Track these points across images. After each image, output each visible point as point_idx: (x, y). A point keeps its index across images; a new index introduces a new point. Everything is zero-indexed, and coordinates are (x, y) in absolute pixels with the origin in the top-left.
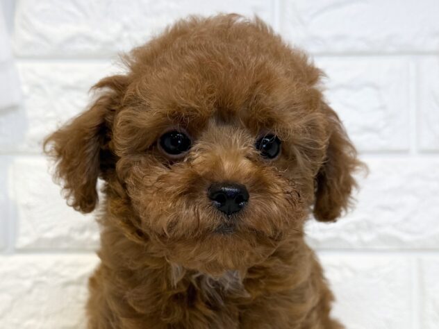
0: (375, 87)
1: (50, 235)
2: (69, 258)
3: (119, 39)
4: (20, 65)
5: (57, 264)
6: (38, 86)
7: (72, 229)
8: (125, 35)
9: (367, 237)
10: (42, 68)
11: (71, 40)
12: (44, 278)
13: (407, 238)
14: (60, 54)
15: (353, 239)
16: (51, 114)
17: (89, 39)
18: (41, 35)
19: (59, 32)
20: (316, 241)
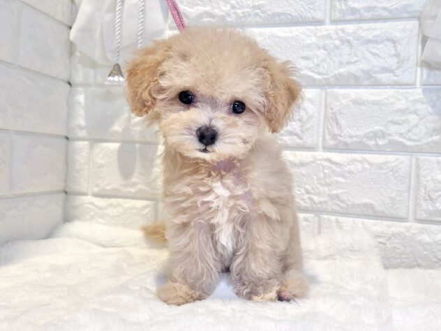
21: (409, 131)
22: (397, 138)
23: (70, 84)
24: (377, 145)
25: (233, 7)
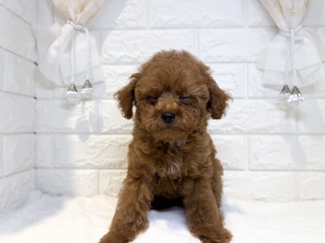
0: (232, 74)
1: (114, 128)
2: (122, 136)
3: (139, 57)
4: (103, 67)
5: (117, 138)
6: (110, 74)
7: (122, 126)
8: (141, 55)
9: (229, 129)
10: (111, 68)
11: (122, 57)
12: (112, 144)
13: (243, 129)
14: (117, 63)
15: (224, 129)
16: (115, 84)
17: (128, 57)
18: (111, 56)
19: (118, 55)
20: (210, 130)
21: (244, 122)
22: (237, 127)
23: (35, 98)
24: (227, 131)
25: (142, 53)
